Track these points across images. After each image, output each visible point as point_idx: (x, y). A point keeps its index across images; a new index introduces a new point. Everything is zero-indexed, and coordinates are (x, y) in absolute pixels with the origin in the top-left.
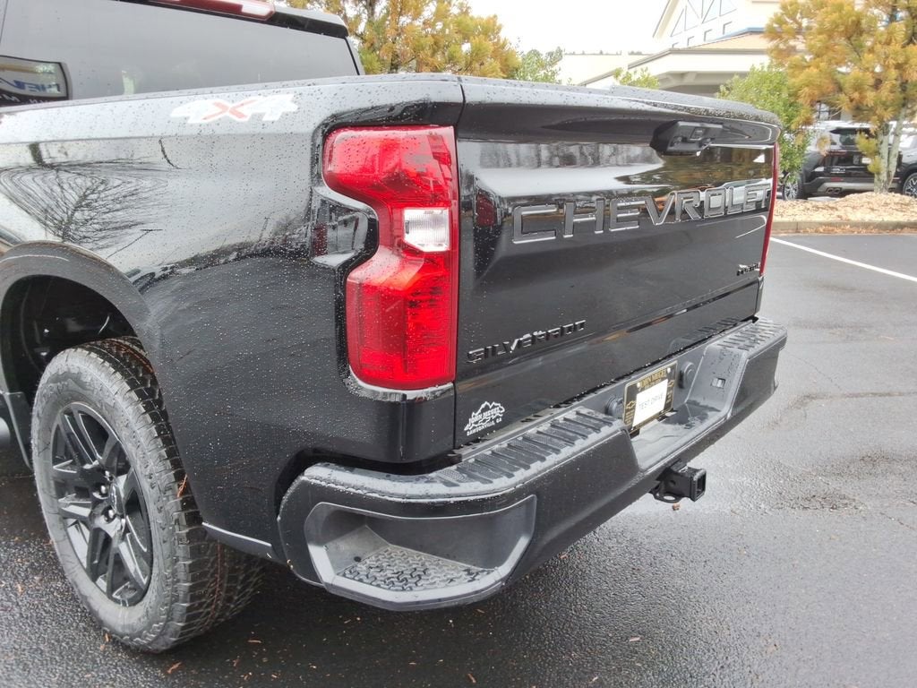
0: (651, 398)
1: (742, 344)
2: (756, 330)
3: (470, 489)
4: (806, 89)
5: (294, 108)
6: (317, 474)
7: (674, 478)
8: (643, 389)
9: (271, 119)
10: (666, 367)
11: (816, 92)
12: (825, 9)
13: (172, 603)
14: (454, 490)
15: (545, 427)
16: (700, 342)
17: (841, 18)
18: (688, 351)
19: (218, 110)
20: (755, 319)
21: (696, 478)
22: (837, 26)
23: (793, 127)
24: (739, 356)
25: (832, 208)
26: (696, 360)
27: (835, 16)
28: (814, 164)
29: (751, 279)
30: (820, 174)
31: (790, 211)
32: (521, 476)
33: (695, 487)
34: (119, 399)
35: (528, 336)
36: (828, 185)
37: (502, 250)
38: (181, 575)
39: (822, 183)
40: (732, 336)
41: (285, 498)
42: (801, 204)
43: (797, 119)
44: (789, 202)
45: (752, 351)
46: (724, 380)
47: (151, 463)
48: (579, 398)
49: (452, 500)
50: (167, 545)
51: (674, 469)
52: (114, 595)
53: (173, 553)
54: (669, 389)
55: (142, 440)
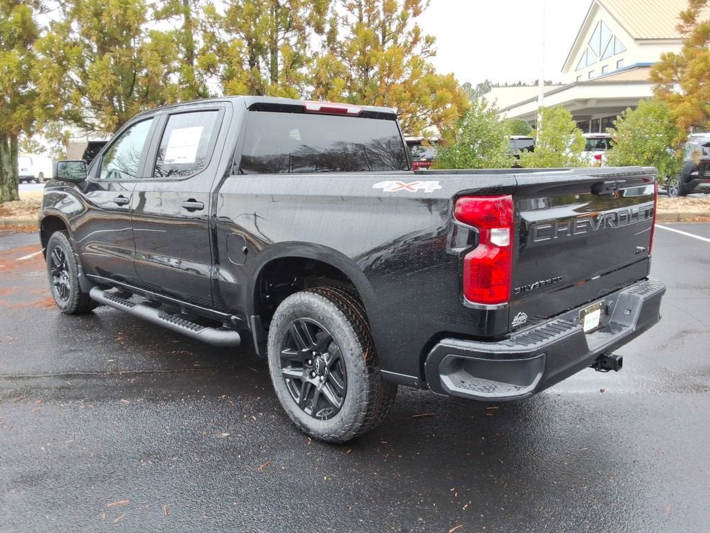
0: (592, 319)
1: (640, 292)
2: (648, 285)
3: (518, 348)
4: (682, 118)
5: (440, 187)
6: (446, 342)
7: (606, 360)
8: (588, 313)
9: (429, 191)
10: (600, 302)
11: (690, 120)
12: (694, 60)
13: (358, 412)
14: (511, 348)
15: (544, 327)
16: (616, 290)
17: (707, 66)
18: (610, 295)
19: (399, 186)
20: (647, 279)
21: (617, 359)
22: (704, 72)
23: (673, 144)
24: (638, 298)
25: (705, 203)
26: (614, 299)
27: (702, 65)
28: (691, 169)
29: (644, 256)
30: (696, 177)
31: (674, 206)
32: (539, 344)
33: (617, 365)
34: (334, 315)
35: (537, 283)
36: (702, 185)
37: (529, 244)
38: (364, 398)
39: (697, 183)
40: (634, 288)
41: (430, 354)
42: (681, 200)
43: (676, 139)
44: (672, 199)
45: (646, 295)
46: (630, 311)
47: (352, 343)
48: (558, 315)
49: (511, 352)
50: (359, 383)
51: (605, 355)
52: (317, 415)
53: (361, 386)
54: (601, 315)
55: (347, 333)
